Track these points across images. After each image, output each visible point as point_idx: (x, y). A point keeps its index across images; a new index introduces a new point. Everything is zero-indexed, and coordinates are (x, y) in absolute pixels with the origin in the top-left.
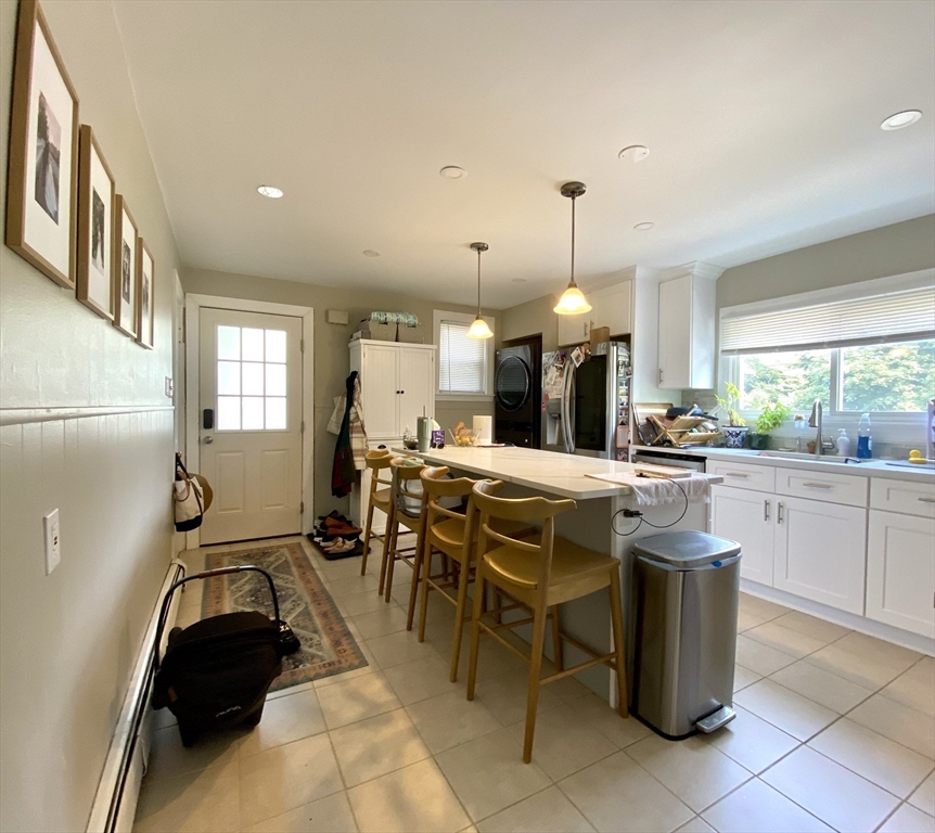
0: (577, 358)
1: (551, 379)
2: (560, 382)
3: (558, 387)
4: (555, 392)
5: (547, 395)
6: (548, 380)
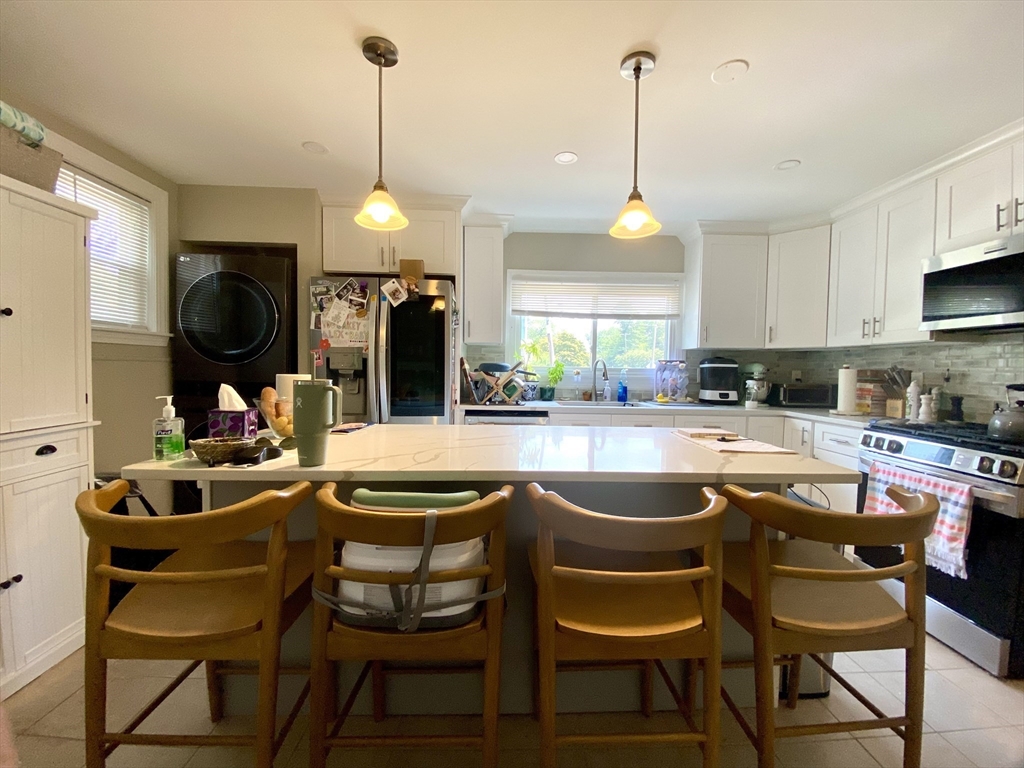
0: (395, 294)
1: (337, 318)
2: (359, 324)
3: (355, 331)
4: (347, 337)
5: (327, 341)
6: (330, 319)
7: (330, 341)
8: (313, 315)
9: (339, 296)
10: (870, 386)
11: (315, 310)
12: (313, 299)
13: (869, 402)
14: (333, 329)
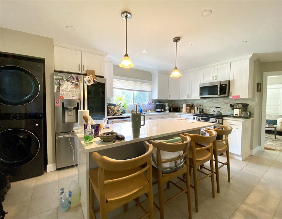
2: (76, 91)
3: (74, 93)
4: (71, 95)
5: (62, 96)
6: (64, 89)
7: (64, 96)
8: (56, 87)
9: (68, 81)
10: (188, 107)
11: (56, 85)
12: (55, 81)
13: (188, 110)
14: (65, 92)
